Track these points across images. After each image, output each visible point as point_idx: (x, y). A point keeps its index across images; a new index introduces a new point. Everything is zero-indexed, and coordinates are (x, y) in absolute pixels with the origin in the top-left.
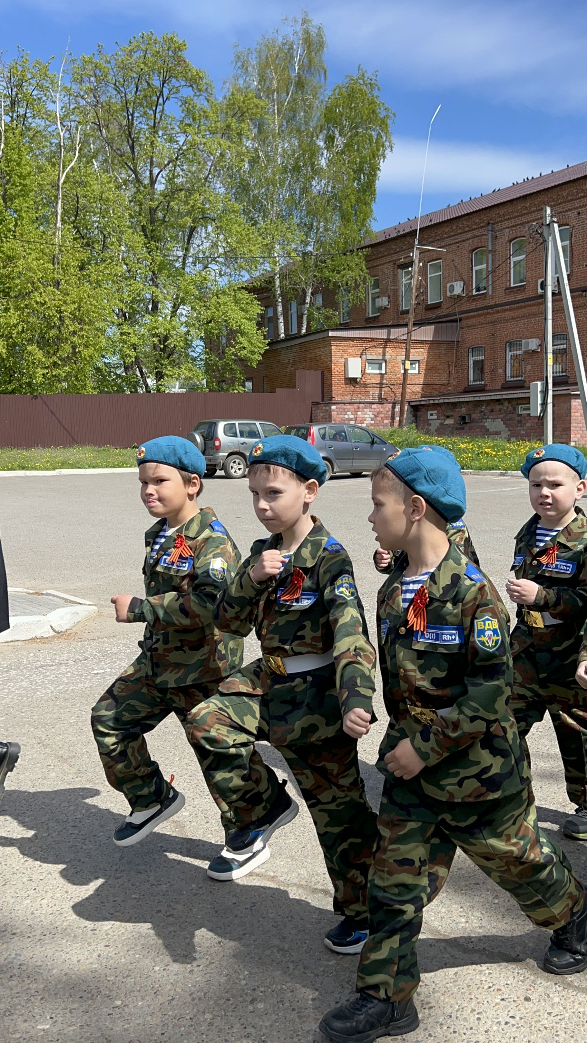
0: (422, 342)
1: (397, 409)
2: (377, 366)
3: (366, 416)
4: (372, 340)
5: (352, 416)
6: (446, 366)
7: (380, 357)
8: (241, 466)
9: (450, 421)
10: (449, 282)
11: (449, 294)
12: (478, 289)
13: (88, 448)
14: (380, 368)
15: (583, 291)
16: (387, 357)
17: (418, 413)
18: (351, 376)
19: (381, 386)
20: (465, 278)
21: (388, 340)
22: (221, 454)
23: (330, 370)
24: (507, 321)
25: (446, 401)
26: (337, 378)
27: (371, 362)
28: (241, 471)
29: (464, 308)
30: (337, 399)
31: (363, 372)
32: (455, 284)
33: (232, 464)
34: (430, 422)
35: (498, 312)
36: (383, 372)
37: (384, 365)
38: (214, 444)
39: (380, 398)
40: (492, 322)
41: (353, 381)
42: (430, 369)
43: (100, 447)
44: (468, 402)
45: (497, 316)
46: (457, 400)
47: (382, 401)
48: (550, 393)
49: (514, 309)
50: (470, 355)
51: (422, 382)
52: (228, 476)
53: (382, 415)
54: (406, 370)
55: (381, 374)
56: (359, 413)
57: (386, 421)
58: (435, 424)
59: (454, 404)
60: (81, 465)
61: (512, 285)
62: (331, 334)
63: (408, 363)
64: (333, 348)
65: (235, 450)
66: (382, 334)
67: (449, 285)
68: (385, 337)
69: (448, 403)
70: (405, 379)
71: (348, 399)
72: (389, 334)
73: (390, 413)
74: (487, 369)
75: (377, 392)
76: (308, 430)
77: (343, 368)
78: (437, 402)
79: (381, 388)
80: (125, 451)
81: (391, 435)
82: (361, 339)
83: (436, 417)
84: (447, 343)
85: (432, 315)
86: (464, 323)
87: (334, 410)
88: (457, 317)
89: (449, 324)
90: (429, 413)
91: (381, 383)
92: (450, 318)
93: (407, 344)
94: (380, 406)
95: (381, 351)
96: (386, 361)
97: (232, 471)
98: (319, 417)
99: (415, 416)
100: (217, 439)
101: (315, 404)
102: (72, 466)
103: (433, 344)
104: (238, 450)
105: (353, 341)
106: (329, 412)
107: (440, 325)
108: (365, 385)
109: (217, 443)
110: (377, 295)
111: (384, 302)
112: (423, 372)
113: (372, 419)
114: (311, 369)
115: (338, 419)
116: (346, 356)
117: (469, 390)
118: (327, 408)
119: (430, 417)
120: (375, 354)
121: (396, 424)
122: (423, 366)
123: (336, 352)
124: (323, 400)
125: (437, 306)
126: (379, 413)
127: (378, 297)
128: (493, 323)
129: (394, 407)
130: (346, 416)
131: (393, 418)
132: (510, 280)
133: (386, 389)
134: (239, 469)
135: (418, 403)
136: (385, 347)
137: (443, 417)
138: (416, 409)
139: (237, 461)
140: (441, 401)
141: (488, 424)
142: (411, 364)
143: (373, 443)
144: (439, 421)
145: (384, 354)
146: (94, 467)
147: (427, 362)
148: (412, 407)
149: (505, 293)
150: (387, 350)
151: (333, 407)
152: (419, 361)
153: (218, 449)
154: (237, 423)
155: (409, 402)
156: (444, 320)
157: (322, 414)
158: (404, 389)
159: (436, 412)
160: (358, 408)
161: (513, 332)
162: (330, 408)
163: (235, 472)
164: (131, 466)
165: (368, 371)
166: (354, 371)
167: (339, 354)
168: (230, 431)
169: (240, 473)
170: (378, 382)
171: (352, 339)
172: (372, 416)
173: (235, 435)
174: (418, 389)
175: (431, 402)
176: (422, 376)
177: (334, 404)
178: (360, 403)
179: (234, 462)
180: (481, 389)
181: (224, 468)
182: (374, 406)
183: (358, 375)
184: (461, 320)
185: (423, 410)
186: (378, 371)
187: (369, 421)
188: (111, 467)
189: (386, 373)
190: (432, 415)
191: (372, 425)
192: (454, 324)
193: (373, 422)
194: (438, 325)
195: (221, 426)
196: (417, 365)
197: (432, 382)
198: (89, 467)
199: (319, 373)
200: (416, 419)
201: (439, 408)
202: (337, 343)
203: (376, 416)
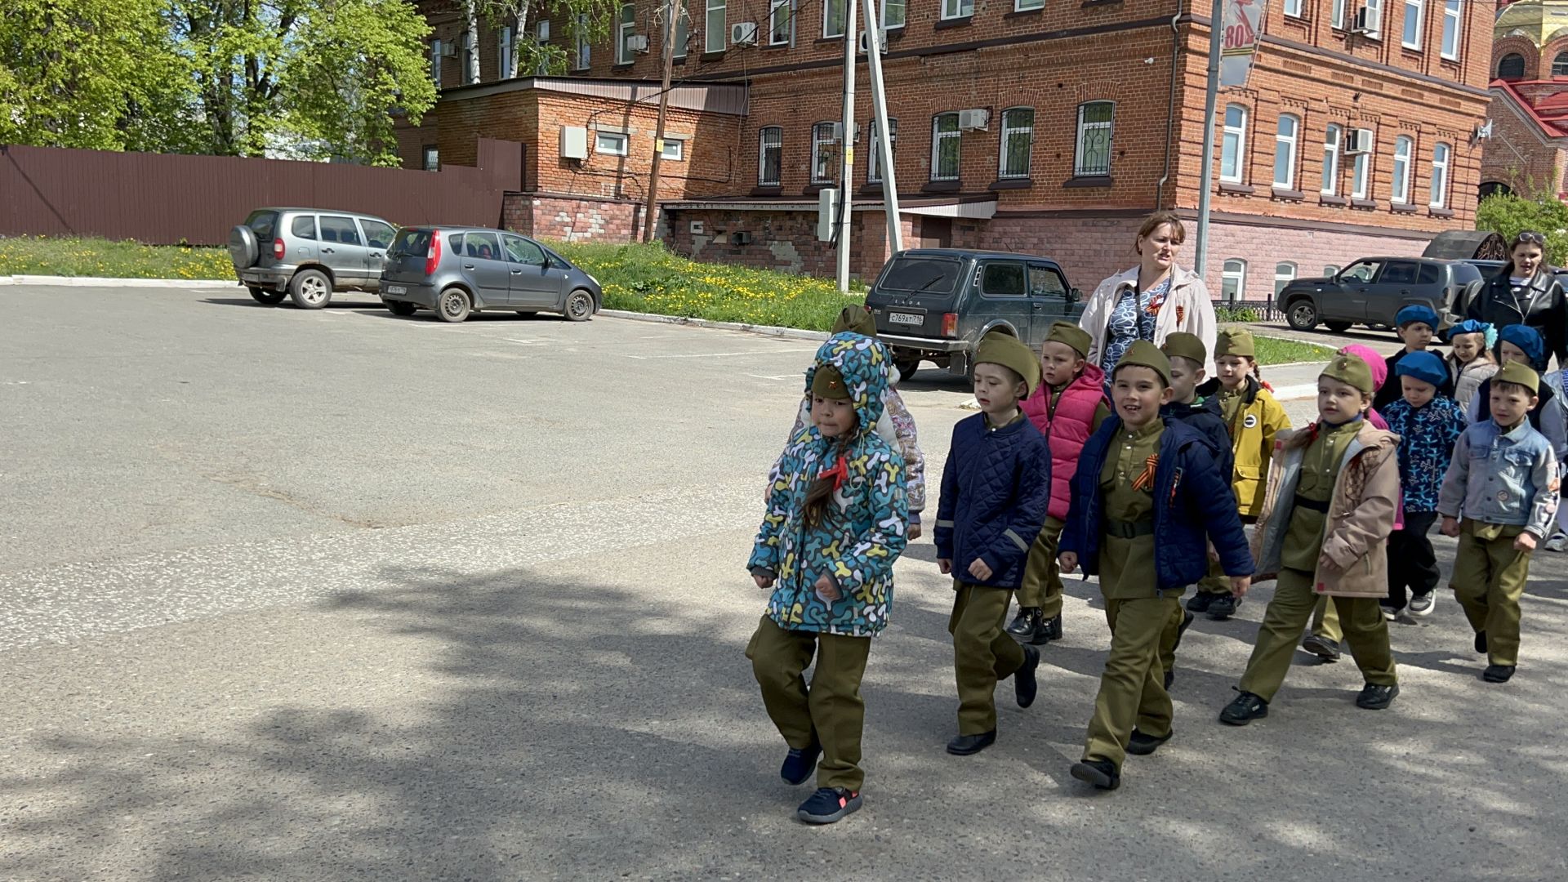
0: (688, 112)
1: (643, 214)
2: (615, 142)
3: (591, 220)
4: (607, 100)
5: (567, 220)
6: (726, 153)
7: (620, 130)
8: (323, 289)
9: (721, 240)
10: (735, 22)
11: (733, 41)
12: (778, 38)
13: (92, 241)
14: (619, 147)
15: (922, 56)
16: (631, 130)
17: (677, 223)
18: (568, 155)
19: (619, 175)
20: (759, 18)
21: (631, 104)
22: (286, 267)
23: (535, 142)
24: (815, 91)
25: (715, 207)
26: (546, 156)
27: (605, 136)
28: (322, 297)
29: (756, 66)
30: (546, 189)
31: (591, 151)
32: (742, 25)
33: (304, 284)
34: (694, 238)
35: (803, 76)
36: (624, 153)
37: (625, 141)
38: (273, 248)
39: (618, 194)
40: (793, 91)
41: (573, 164)
42: (700, 155)
43: (116, 240)
44: (747, 211)
45: (801, 82)
46: (730, 208)
47: (619, 198)
48: (848, 209)
49: (826, 74)
50: (763, 138)
51: (686, 174)
52: (297, 305)
53: (618, 222)
54: (656, 154)
55: (620, 156)
56: (579, 215)
57: (624, 232)
58: (700, 242)
59: (729, 214)
60: (63, 270)
61: (825, 36)
62: (537, 84)
63: (660, 142)
64: (540, 107)
65: (312, 261)
66: (623, 92)
67: (734, 26)
68: (628, 98)
69: (719, 211)
70: (654, 167)
71: (564, 191)
72: (634, 93)
73: (631, 218)
74: (785, 164)
75: (613, 185)
76: (431, 235)
77: (557, 141)
78: (702, 207)
79: (619, 178)
80: (156, 251)
81: (620, 255)
82: (588, 97)
83: (701, 231)
84: (728, 116)
85: (708, 70)
86: (755, 88)
87: (537, 207)
88: (745, 78)
89: (733, 88)
90: (693, 223)
91: (620, 171)
92: (735, 79)
93: (662, 113)
94: (615, 206)
95: (621, 119)
96: (628, 136)
97: (306, 296)
98: (515, 217)
99: (672, 227)
100: (280, 241)
101: (508, 195)
102: (46, 271)
103: (704, 117)
104: (317, 261)
105: (574, 99)
106: (529, 209)
107: (717, 88)
108: (593, 172)
109: (278, 248)
110: (631, 32)
111: (639, 43)
112: (688, 159)
113: (601, 227)
114: (506, 138)
115: (543, 222)
116: (561, 122)
117: (759, 194)
118: (527, 203)
119: (693, 231)
120: (611, 123)
121: (640, 238)
122: (689, 150)
123: (547, 115)
124: (523, 190)
125: (718, 58)
126: (613, 218)
127: (632, 35)
128: (796, 92)
129: (637, 211)
130: (558, 219)
131: (635, 227)
132: (822, 29)
133: (627, 181)
134: (320, 294)
135: (676, 207)
136: (627, 114)
137: (711, 233)
138: (674, 216)
139: (316, 280)
140: (708, 207)
141: (774, 248)
142: (665, 144)
143: (546, 265)
144: (706, 238)
145: (626, 125)
146: (89, 275)
147: (696, 145)
148: (668, 212)
149: (815, 48)
150: (631, 118)
151: (536, 202)
152: (682, 141)
153: (279, 257)
154: (317, 216)
155: (663, 205)
156: (727, 80)
157: (518, 212)
158: (653, 183)
159: (701, 223)
160: (579, 207)
161: (823, 109)
162: (531, 204)
163: (311, 297)
164: (159, 277)
165: (598, 149)
166: (576, 147)
167: (551, 118)
168: (304, 230)
169: (318, 300)
170: (615, 168)
171: (574, 96)
172: (602, 222)
173: (313, 237)
174: (680, 184)
175: (694, 207)
176: (687, 165)
177: (538, 197)
178: (581, 200)
179: (310, 281)
180: (775, 194)
181: (289, 289)
182: (604, 206)
183: (581, 154)
184: (750, 83)
185: (683, 218)
186: (615, 152)
187: (595, 229)
188: (122, 277)
189: (628, 156)
190: (696, 227)
191: (600, 235)
192: (740, 89)
193: (602, 231)
194: (713, 87)
195: (287, 220)
196: (679, 147)
197: (703, 176)
198: (79, 274)
199: (518, 145)
200: (673, 231)
201: (706, 218)
202: (549, 100)
203: (607, 222)
